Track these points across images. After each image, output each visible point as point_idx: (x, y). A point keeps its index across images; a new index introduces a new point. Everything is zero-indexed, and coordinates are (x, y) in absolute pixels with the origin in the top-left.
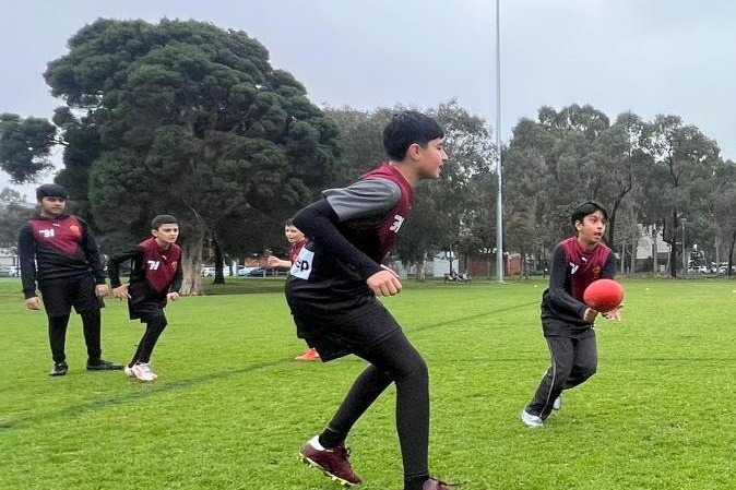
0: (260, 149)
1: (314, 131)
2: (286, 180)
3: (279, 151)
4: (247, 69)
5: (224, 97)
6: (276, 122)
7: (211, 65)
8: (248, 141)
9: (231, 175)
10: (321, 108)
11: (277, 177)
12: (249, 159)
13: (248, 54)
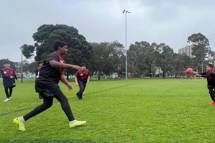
0: (76, 51)
1: (87, 47)
2: (81, 58)
3: (80, 52)
4: (74, 34)
5: (69, 40)
6: (80, 45)
7: (66, 34)
8: (74, 49)
9: (70, 57)
10: (89, 42)
11: (80, 57)
12: (74, 53)
13: (74, 31)
